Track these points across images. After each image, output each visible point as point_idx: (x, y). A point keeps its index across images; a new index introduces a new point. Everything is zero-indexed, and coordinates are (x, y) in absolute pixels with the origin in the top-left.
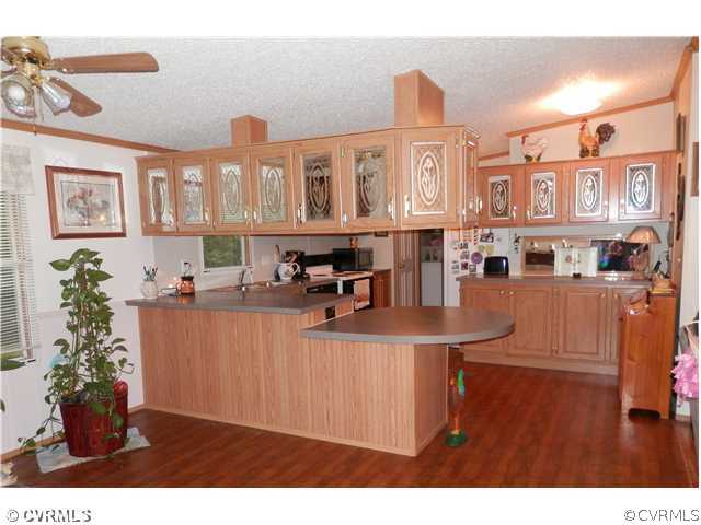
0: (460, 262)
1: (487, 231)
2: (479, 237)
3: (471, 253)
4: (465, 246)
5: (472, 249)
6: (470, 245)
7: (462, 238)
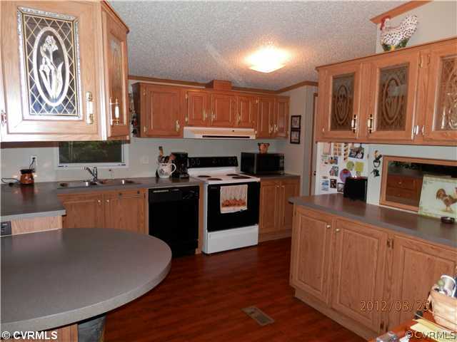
0: (330, 178)
1: (357, 146)
2: (349, 151)
3: (340, 170)
4: (334, 161)
5: (342, 165)
6: (341, 159)
7: (332, 152)
